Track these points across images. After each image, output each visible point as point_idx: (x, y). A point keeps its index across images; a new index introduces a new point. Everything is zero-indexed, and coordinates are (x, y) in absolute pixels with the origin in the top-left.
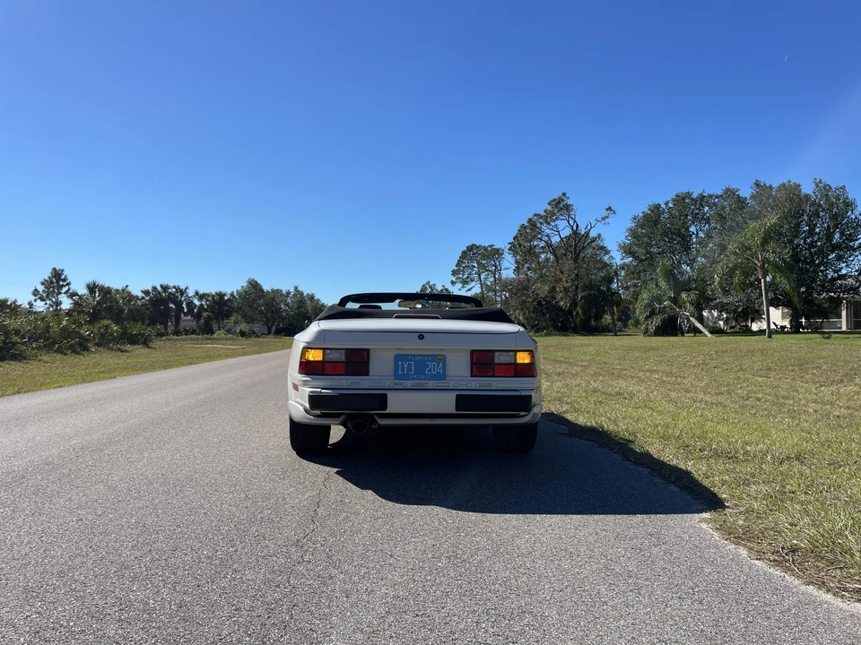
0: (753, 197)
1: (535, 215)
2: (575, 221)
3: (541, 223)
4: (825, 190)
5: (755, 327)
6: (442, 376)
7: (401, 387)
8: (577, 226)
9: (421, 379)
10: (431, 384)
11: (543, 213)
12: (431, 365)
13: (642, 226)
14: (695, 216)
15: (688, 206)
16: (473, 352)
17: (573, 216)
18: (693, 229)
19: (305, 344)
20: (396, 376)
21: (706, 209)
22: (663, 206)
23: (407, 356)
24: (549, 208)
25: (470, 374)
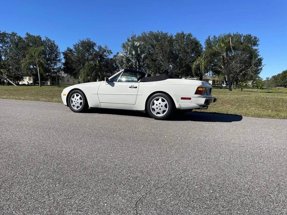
0: (26, 38)
5: (20, 83)
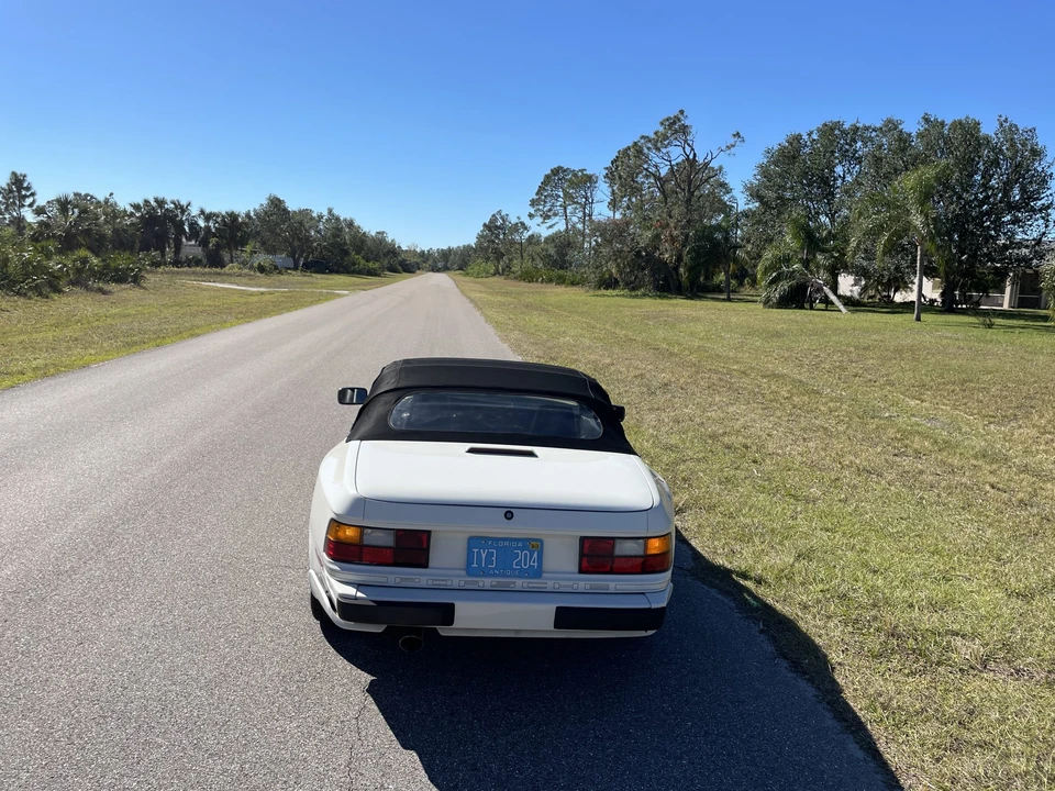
0: (920, 135)
1: (643, 137)
2: (693, 149)
3: (649, 149)
4: (1009, 130)
5: (898, 298)
6: (538, 573)
7: (476, 587)
8: (695, 155)
9: (505, 576)
10: (520, 583)
11: (652, 136)
12: (521, 555)
13: (776, 163)
14: (844, 154)
15: (837, 139)
16: (583, 540)
17: (691, 143)
18: (839, 170)
19: (334, 516)
20: (469, 570)
21: (859, 144)
22: (805, 137)
23: (486, 539)
24: (661, 129)
25: (577, 570)
